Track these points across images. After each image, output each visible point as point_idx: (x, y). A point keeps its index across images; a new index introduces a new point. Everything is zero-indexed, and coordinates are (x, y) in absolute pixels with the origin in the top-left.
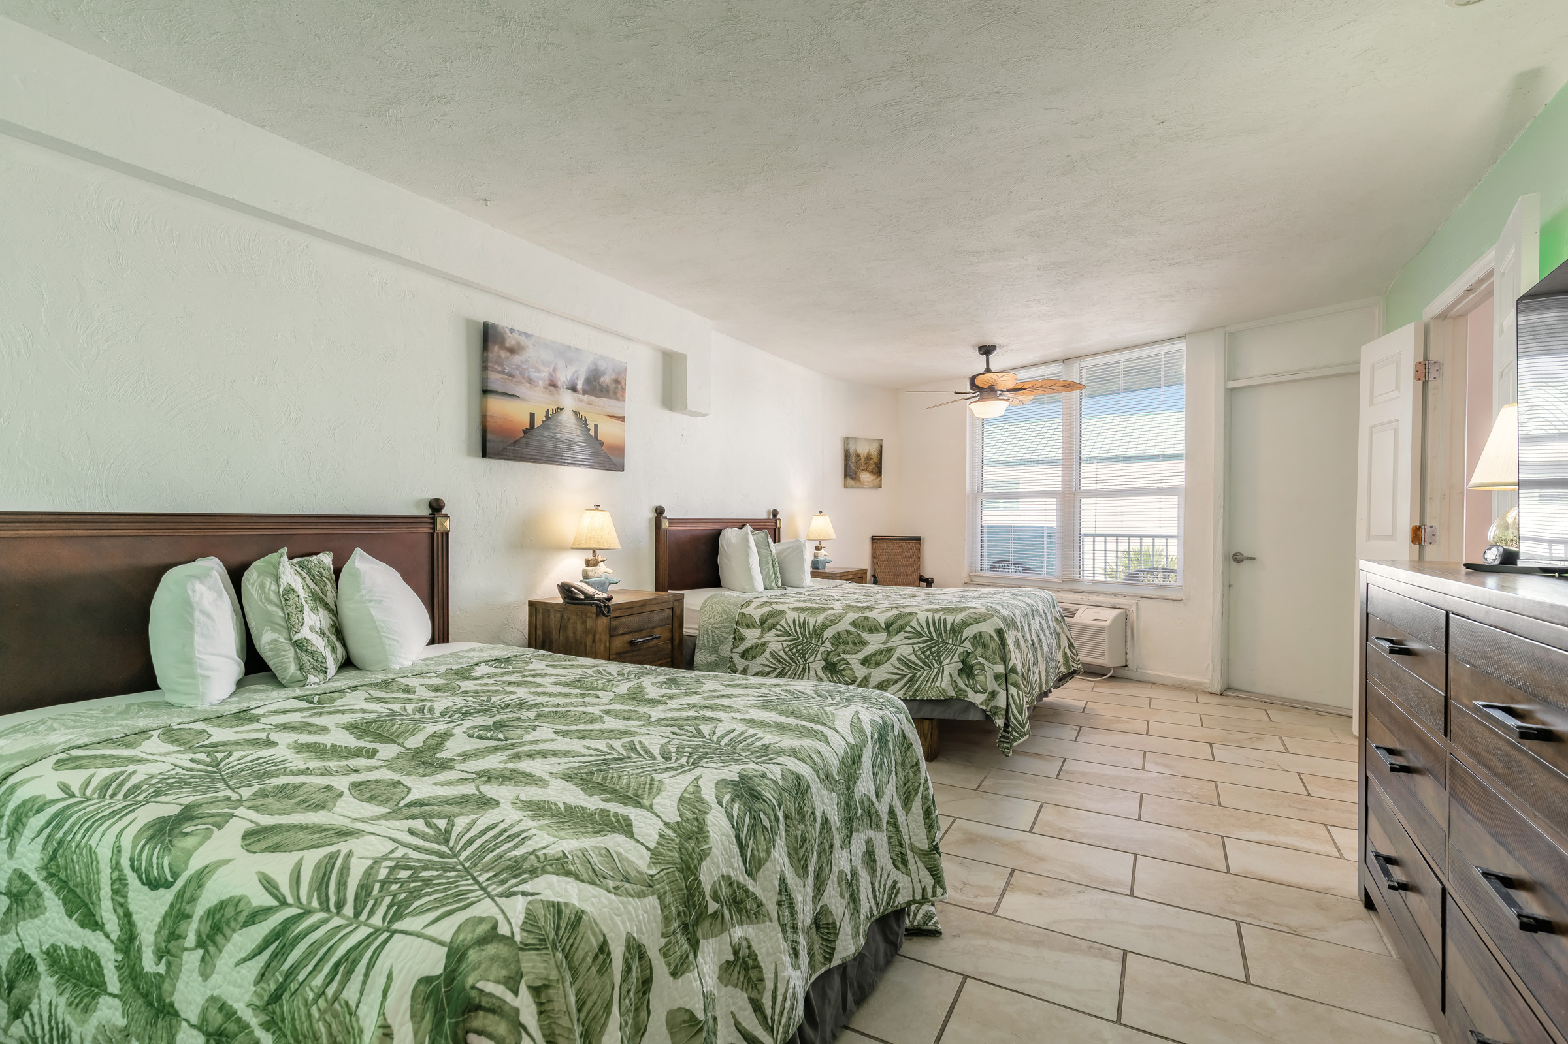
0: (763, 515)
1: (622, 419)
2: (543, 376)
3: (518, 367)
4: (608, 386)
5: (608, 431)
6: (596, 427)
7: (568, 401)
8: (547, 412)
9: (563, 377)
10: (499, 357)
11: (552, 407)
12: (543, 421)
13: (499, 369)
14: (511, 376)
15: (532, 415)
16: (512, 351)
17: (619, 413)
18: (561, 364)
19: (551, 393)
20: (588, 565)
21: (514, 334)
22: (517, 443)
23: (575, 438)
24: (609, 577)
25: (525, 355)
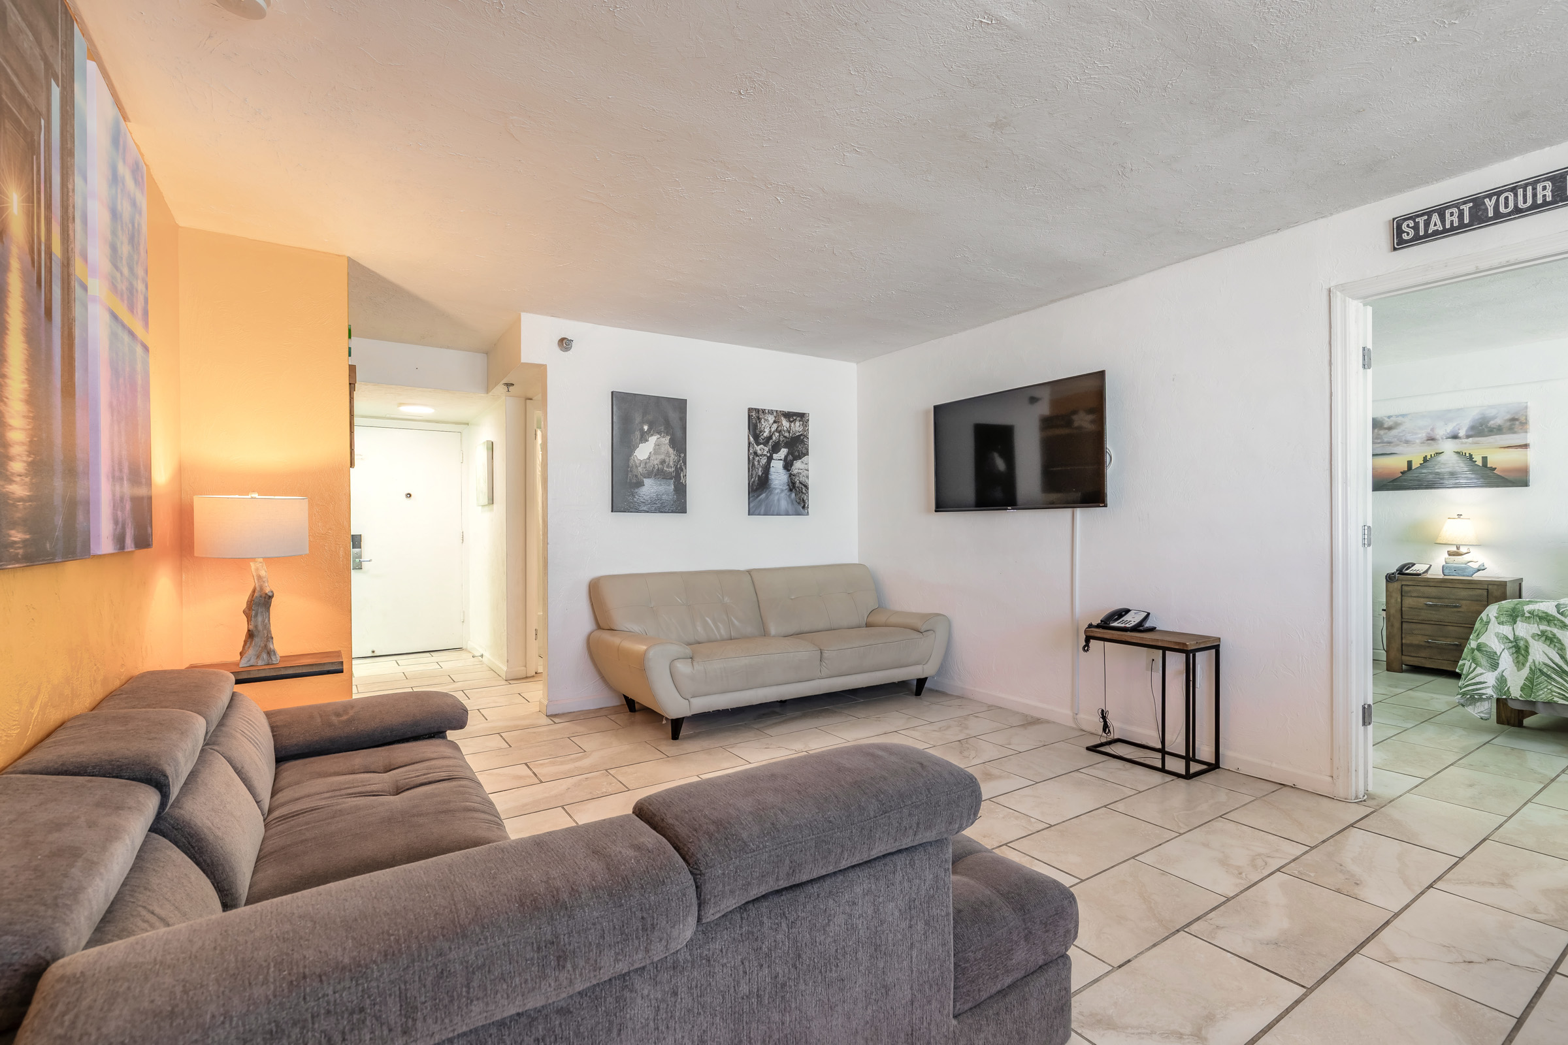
1: (1526, 446)
2: (1423, 435)
3: (1395, 437)
4: (1500, 426)
5: (1500, 459)
6: (1485, 459)
7: (1449, 447)
8: (1425, 458)
9: (1442, 431)
10: (1382, 434)
11: (1429, 454)
12: (1421, 464)
13: (1379, 441)
14: (1392, 443)
15: (1410, 463)
16: (1390, 428)
17: (1521, 443)
18: (1439, 424)
19: (1430, 445)
20: (1449, 555)
21: (1392, 418)
22: (1395, 480)
23: (1458, 469)
24: (1475, 566)
25: (1402, 428)
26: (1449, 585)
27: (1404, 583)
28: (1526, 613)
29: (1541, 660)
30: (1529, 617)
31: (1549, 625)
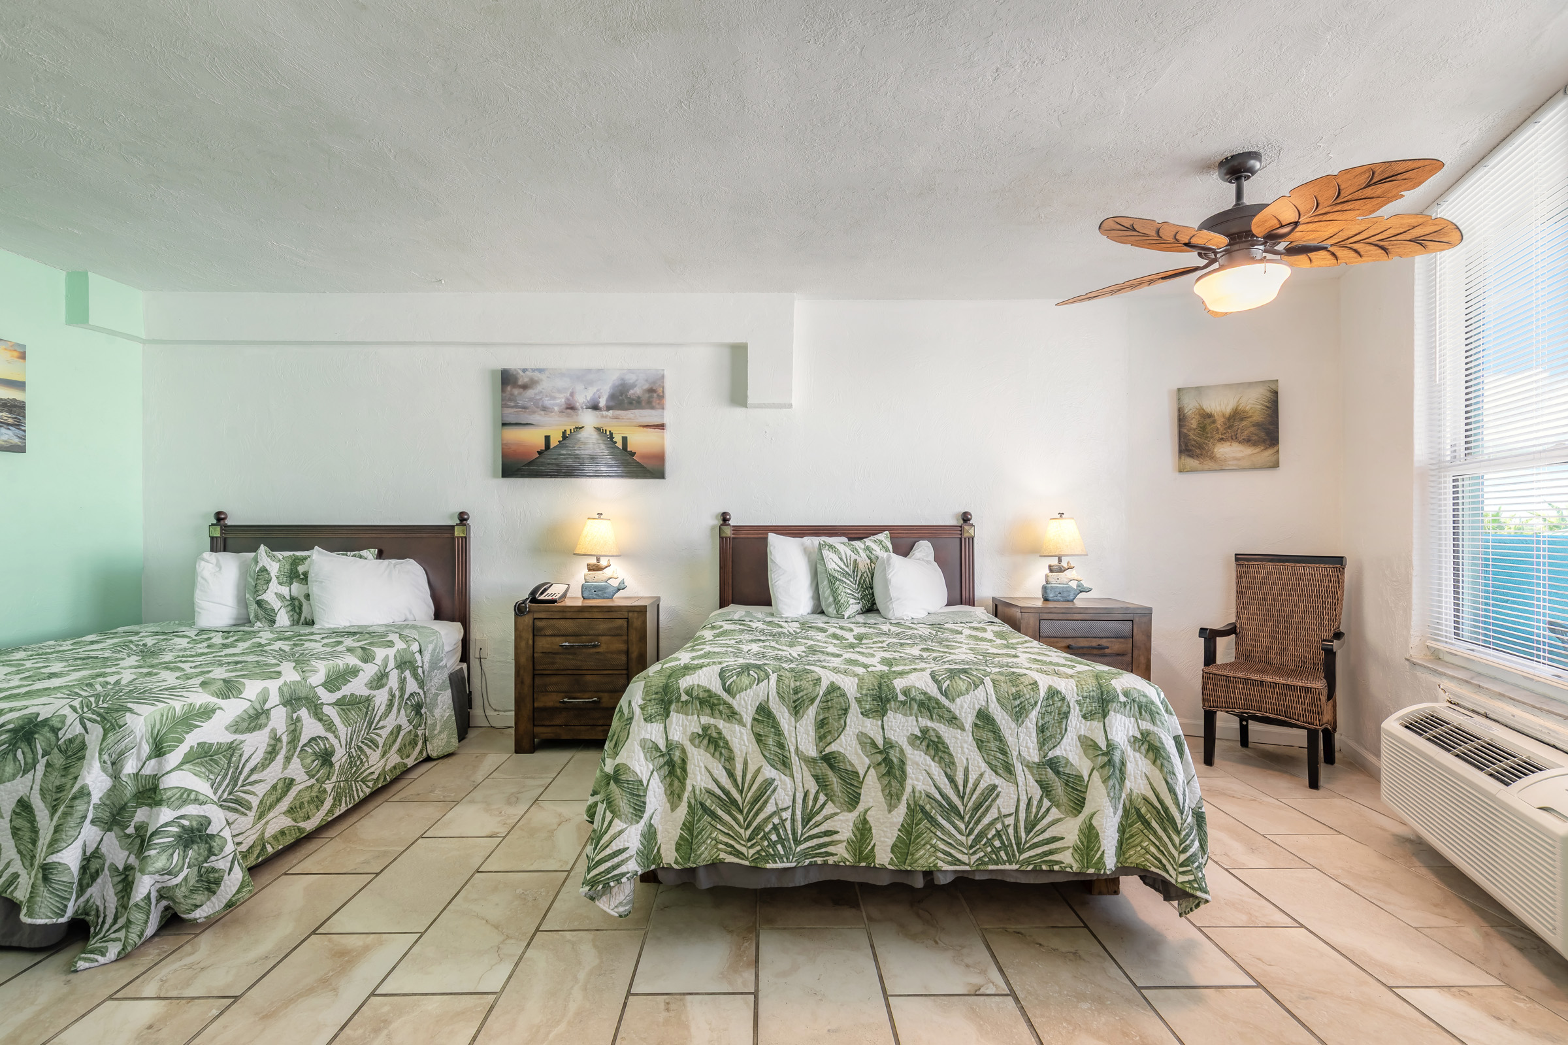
0: (948, 518)
1: (661, 426)
2: (561, 400)
3: (531, 399)
4: (639, 397)
5: (641, 441)
6: (625, 439)
7: (589, 420)
8: (564, 433)
9: (582, 399)
10: (512, 394)
11: (569, 428)
12: (559, 442)
13: (512, 404)
14: (525, 408)
15: (547, 438)
16: (525, 387)
17: (658, 421)
18: (579, 387)
19: (569, 416)
20: (589, 570)
21: (527, 373)
22: (531, 463)
23: (598, 452)
24: (615, 583)
25: (539, 388)
26: (587, 615)
27: (536, 616)
28: (683, 694)
29: (703, 785)
30: (686, 701)
31: (712, 715)
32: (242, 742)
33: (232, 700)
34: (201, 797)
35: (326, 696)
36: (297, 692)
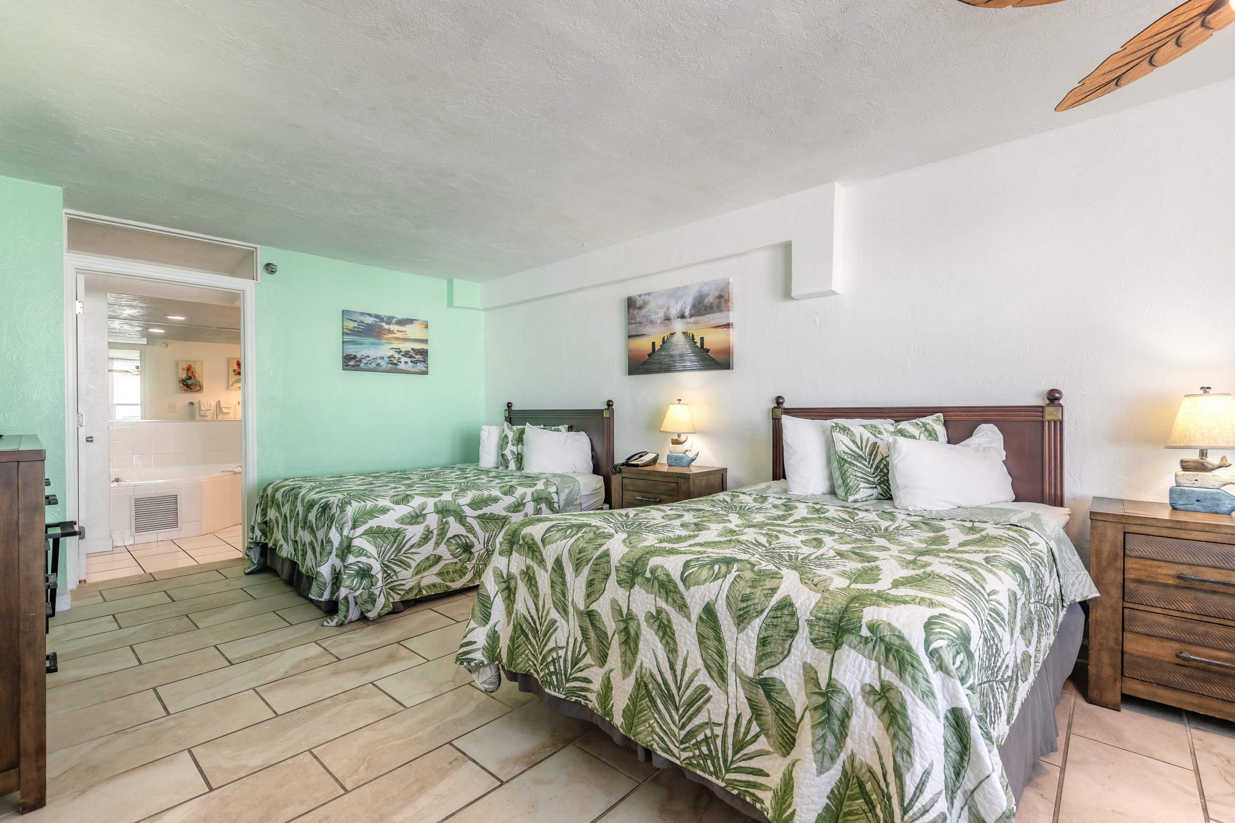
1: (728, 326)
2: (662, 314)
3: (644, 317)
4: (712, 304)
5: (713, 339)
6: (702, 339)
7: (679, 326)
8: (663, 339)
9: (674, 311)
10: (633, 315)
11: (666, 334)
12: (661, 346)
13: (633, 321)
14: (640, 323)
15: (654, 344)
16: (640, 308)
17: (724, 322)
18: (673, 302)
19: (666, 325)
20: (673, 444)
21: (642, 297)
22: (645, 363)
23: (686, 352)
24: (691, 455)
25: (648, 307)
26: (652, 478)
27: (624, 475)
28: (521, 540)
29: (522, 611)
30: (522, 545)
31: (532, 559)
32: (405, 530)
33: (401, 506)
34: (368, 554)
35: (468, 511)
36: (447, 507)
